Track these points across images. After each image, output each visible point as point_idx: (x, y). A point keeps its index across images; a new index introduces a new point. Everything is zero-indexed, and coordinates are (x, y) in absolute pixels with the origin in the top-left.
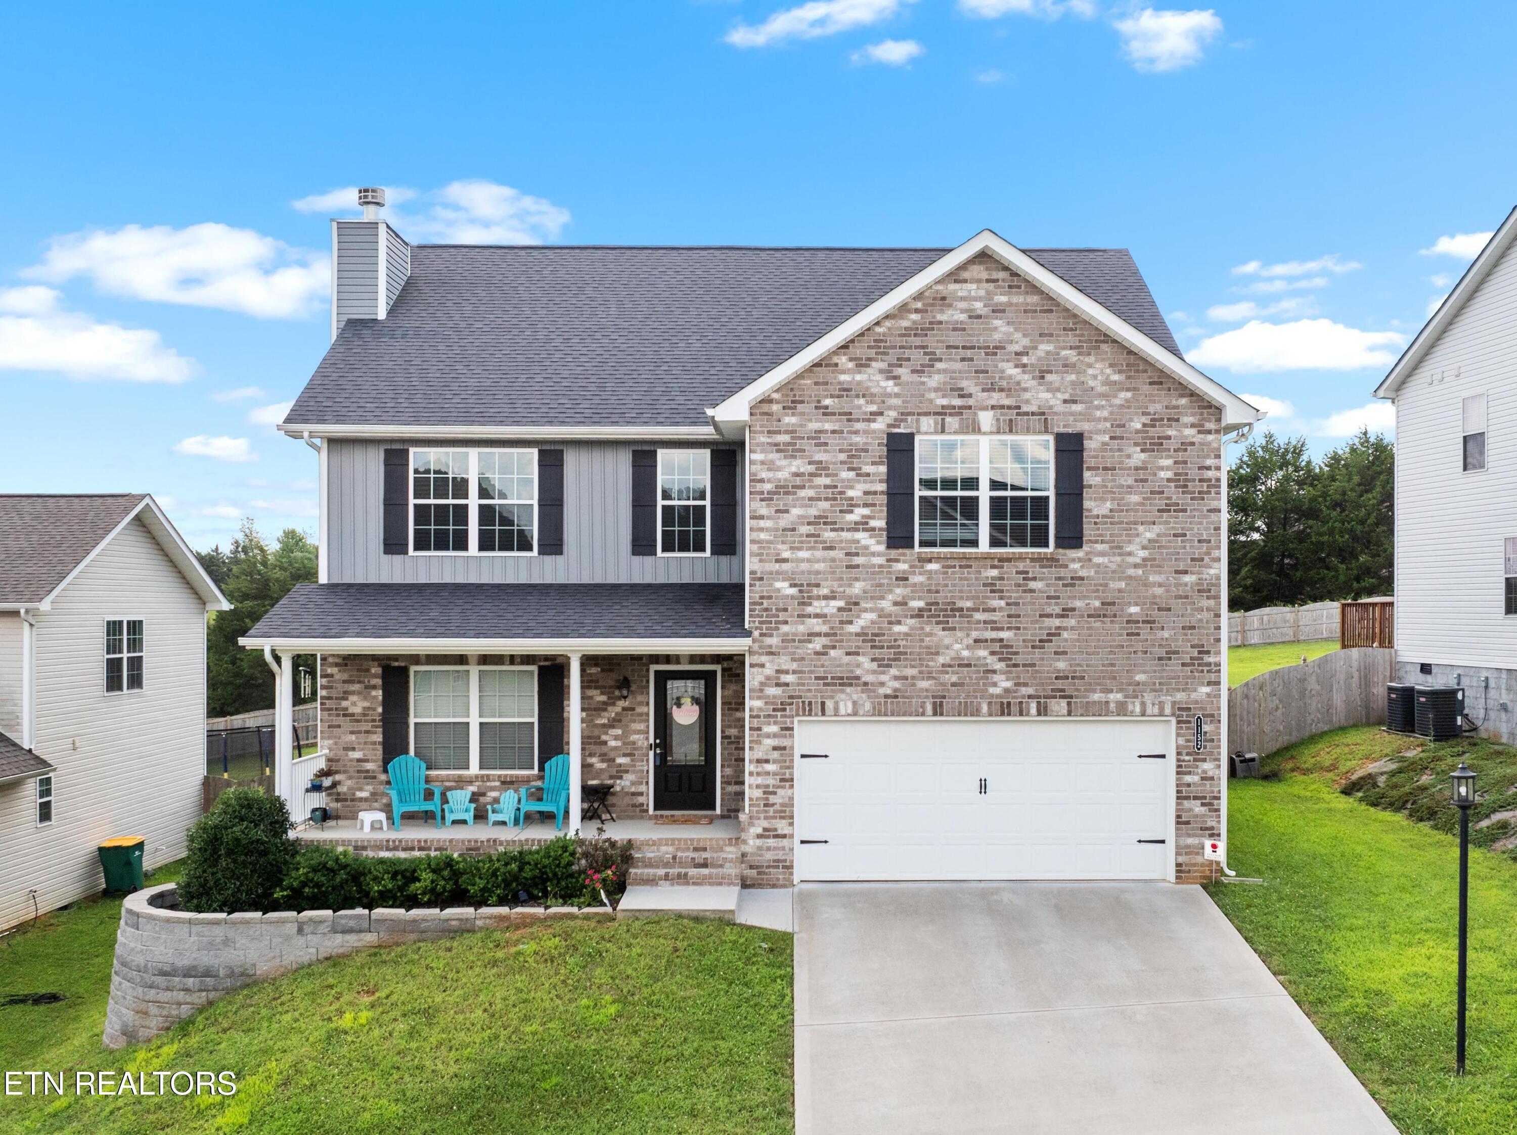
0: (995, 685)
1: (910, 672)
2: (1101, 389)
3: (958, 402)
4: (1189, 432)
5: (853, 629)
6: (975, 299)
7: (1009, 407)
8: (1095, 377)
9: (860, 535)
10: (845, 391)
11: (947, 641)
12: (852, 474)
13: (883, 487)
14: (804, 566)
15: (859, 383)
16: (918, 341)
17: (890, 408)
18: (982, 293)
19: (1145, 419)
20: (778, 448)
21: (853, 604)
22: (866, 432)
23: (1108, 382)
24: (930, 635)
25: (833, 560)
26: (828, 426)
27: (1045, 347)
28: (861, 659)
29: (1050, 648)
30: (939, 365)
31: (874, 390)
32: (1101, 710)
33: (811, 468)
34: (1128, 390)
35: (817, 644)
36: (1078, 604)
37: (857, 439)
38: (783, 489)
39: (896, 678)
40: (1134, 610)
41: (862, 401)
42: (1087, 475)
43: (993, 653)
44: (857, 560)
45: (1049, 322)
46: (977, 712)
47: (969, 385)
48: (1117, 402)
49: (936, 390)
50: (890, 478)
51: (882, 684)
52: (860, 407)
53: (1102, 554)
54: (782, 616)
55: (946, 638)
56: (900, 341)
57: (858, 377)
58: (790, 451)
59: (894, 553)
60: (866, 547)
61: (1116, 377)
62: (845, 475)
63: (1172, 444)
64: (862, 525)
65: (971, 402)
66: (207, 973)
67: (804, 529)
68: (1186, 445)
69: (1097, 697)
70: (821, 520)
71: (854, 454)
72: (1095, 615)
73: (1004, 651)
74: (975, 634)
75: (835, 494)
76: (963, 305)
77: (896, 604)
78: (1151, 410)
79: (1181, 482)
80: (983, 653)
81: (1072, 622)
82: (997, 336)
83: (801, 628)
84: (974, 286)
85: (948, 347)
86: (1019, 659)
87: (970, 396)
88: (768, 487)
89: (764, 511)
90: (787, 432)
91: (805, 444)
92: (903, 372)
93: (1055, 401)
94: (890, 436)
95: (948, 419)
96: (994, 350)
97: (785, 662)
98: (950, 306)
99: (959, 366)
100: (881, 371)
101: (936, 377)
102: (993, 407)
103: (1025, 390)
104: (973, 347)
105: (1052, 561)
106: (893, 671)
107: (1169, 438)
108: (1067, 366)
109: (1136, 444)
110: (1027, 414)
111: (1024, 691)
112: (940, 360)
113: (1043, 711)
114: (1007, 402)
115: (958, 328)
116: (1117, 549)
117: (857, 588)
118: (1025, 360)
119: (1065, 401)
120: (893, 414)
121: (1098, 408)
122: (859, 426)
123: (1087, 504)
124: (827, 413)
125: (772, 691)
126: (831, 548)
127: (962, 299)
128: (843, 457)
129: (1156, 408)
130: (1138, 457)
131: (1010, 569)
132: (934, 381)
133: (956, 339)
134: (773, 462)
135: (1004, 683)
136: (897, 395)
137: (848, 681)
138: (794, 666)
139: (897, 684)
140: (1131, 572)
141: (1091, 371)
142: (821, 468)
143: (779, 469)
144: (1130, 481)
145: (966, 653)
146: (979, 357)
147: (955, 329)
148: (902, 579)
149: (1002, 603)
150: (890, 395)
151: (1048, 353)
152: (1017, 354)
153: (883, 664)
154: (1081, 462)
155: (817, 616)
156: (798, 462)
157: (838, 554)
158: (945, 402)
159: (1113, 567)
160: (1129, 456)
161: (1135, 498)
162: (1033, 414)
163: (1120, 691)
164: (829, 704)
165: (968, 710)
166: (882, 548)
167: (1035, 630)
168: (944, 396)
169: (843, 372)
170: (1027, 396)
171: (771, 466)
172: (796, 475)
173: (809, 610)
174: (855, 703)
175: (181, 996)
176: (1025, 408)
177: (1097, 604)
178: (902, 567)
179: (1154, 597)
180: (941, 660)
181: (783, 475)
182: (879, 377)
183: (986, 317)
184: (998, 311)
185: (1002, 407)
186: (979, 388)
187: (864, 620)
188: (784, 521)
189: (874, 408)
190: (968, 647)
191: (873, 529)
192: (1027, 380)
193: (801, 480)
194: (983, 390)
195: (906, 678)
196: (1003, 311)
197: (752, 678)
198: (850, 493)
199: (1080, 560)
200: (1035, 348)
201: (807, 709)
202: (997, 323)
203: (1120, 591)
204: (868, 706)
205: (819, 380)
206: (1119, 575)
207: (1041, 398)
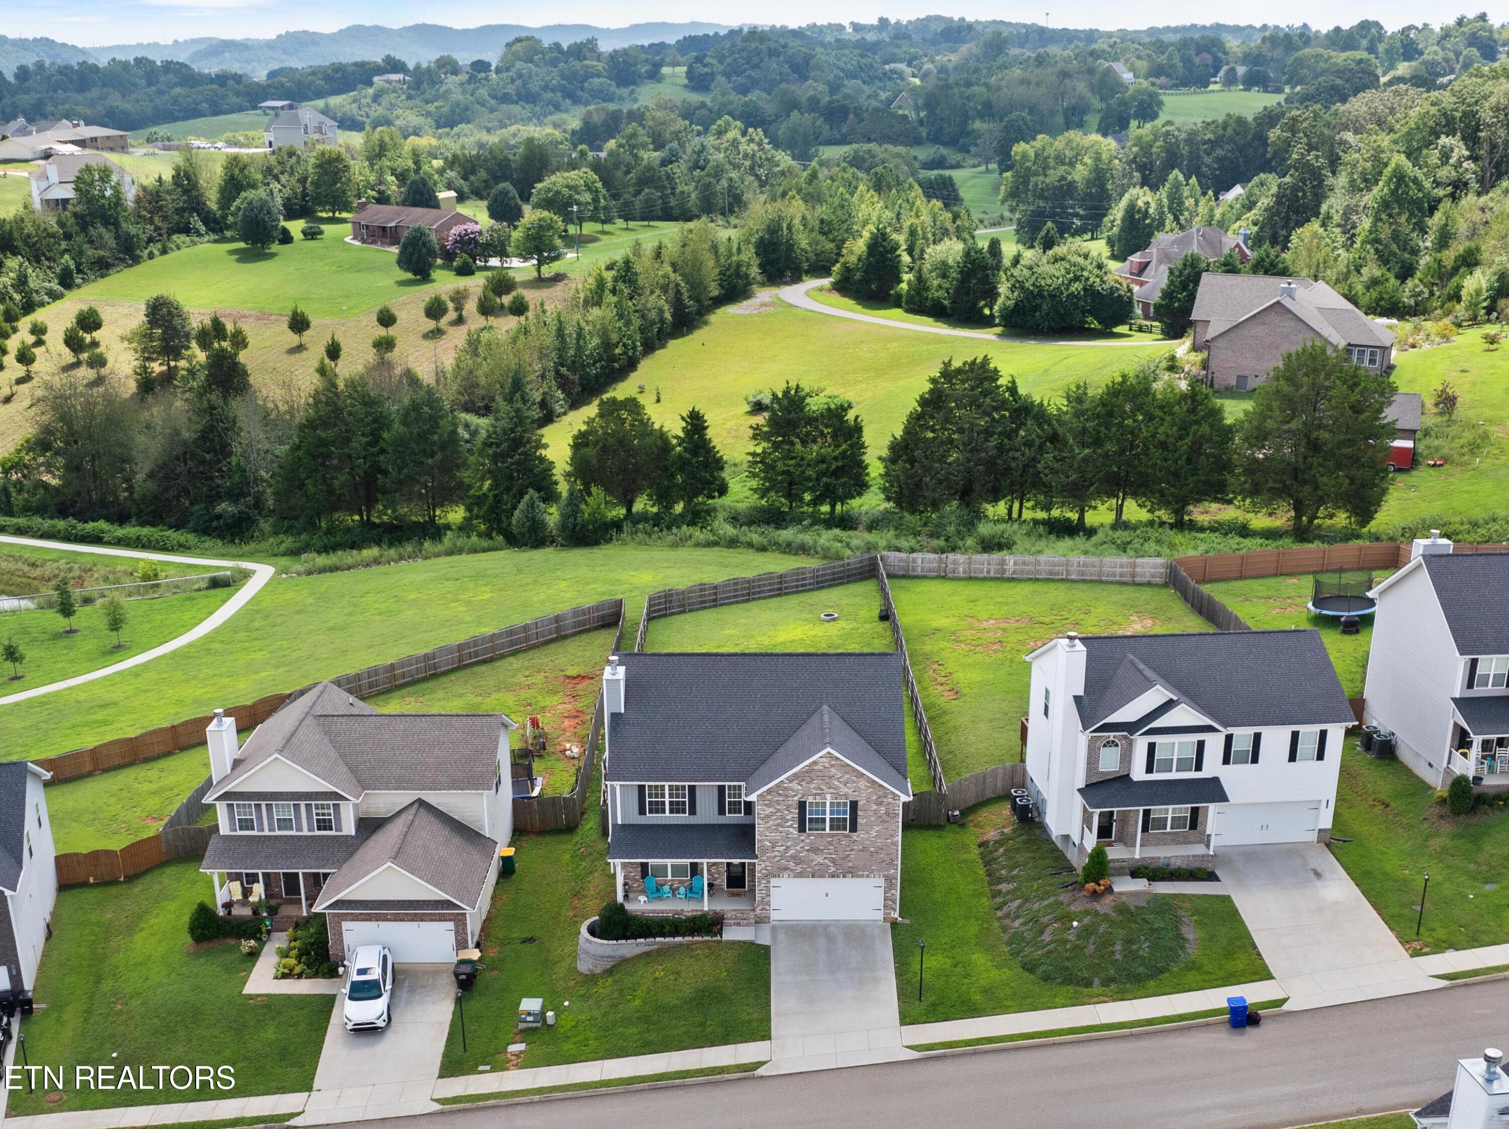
0: (830, 869)
2: (863, 787)
3: (821, 791)
4: (890, 800)
5: (788, 854)
6: (826, 762)
7: (837, 793)
8: (862, 784)
9: (790, 829)
10: (786, 789)
12: (787, 812)
13: (797, 815)
14: (773, 837)
15: (792, 787)
16: (806, 774)
17: (799, 793)
18: (828, 761)
19: (877, 796)
20: (766, 806)
21: (788, 848)
22: (792, 800)
23: (865, 786)
24: (811, 856)
25: (782, 835)
26: (781, 799)
27: (847, 776)
28: (790, 862)
29: (847, 859)
30: (815, 781)
31: (796, 789)
32: (862, 876)
33: (776, 810)
34: (872, 788)
35: (777, 858)
36: (855, 847)
37: (789, 802)
38: (767, 816)
40: (872, 849)
41: (790, 791)
42: (860, 811)
43: (830, 861)
44: (789, 836)
45: (847, 769)
46: (825, 877)
47: (823, 787)
48: (868, 791)
49: (813, 788)
50: (799, 813)
51: (797, 869)
52: (791, 794)
53: (863, 834)
54: (767, 852)
55: (816, 857)
56: (801, 774)
57: (790, 785)
58: (769, 806)
59: (800, 833)
60: (792, 832)
61: (868, 784)
63: (885, 803)
64: (791, 826)
65: (824, 792)
66: (615, 957)
67: (774, 827)
68: (889, 804)
69: (860, 872)
70: (778, 825)
72: (860, 850)
73: (833, 861)
74: (824, 856)
75: (783, 818)
76: (822, 764)
77: (801, 847)
79: (887, 814)
80: (827, 861)
81: (853, 852)
82: (832, 773)
83: (772, 854)
84: (825, 759)
85: (817, 776)
86: (837, 862)
87: (824, 790)
88: (762, 816)
89: (761, 822)
90: (768, 801)
91: (774, 804)
92: (802, 783)
93: (850, 791)
94: (799, 801)
95: (818, 796)
96: (830, 778)
97: (768, 864)
98: (818, 764)
99: (820, 781)
100: (796, 783)
101: (814, 784)
102: (832, 793)
103: (840, 788)
104: (824, 776)
105: (848, 836)
106: (800, 866)
107: (884, 801)
108: (854, 782)
109: (874, 803)
110: (842, 795)
111: (839, 871)
112: (814, 779)
113: (844, 876)
114: (836, 791)
115: (820, 771)
116: (867, 833)
117: (789, 843)
118: (840, 780)
119: (852, 791)
120: (800, 795)
121: (862, 793)
122: (790, 799)
123: (859, 819)
124: (780, 795)
125: (764, 871)
126: (782, 832)
127: (822, 762)
128: (785, 807)
129: (880, 793)
130: (874, 807)
131: (835, 839)
132: (813, 786)
133: (820, 774)
135: (833, 869)
136: (801, 790)
137: (786, 869)
138: (770, 865)
139: (801, 869)
140: (871, 838)
141: (860, 783)
142: (778, 810)
144: (872, 813)
145: (822, 861)
146: (827, 780)
148: (803, 841)
149: (833, 847)
150: (799, 790)
151: (847, 778)
152: (838, 778)
153: (797, 864)
154: (857, 808)
155: (777, 851)
156: (771, 809)
157: (784, 834)
158: (816, 792)
159: (866, 837)
160: (871, 807)
161: (873, 818)
163: (869, 871)
164: (781, 874)
165: (823, 876)
166: (797, 832)
167: (841, 855)
168: (816, 790)
169: (786, 785)
170: (841, 790)
171: (763, 810)
173: (775, 849)
174: (788, 874)
175: (606, 963)
176: (842, 793)
177: (861, 847)
178: (803, 837)
179: (878, 845)
180: (814, 863)
181: (767, 812)
182: (796, 785)
183: (829, 768)
184: (832, 766)
185: (835, 793)
186: (826, 787)
187: (791, 852)
188: (768, 825)
189: (795, 794)
190: (822, 859)
191: (794, 827)
192: (841, 786)
193: (772, 813)
194: (828, 788)
195: (804, 867)
196: (834, 766)
197: (758, 868)
198: (787, 817)
199: (856, 835)
200: (844, 776)
201: (775, 876)
202: (832, 769)
203: (868, 844)
204: (792, 875)
205: (777, 785)
206: (868, 839)
207: (844, 790)
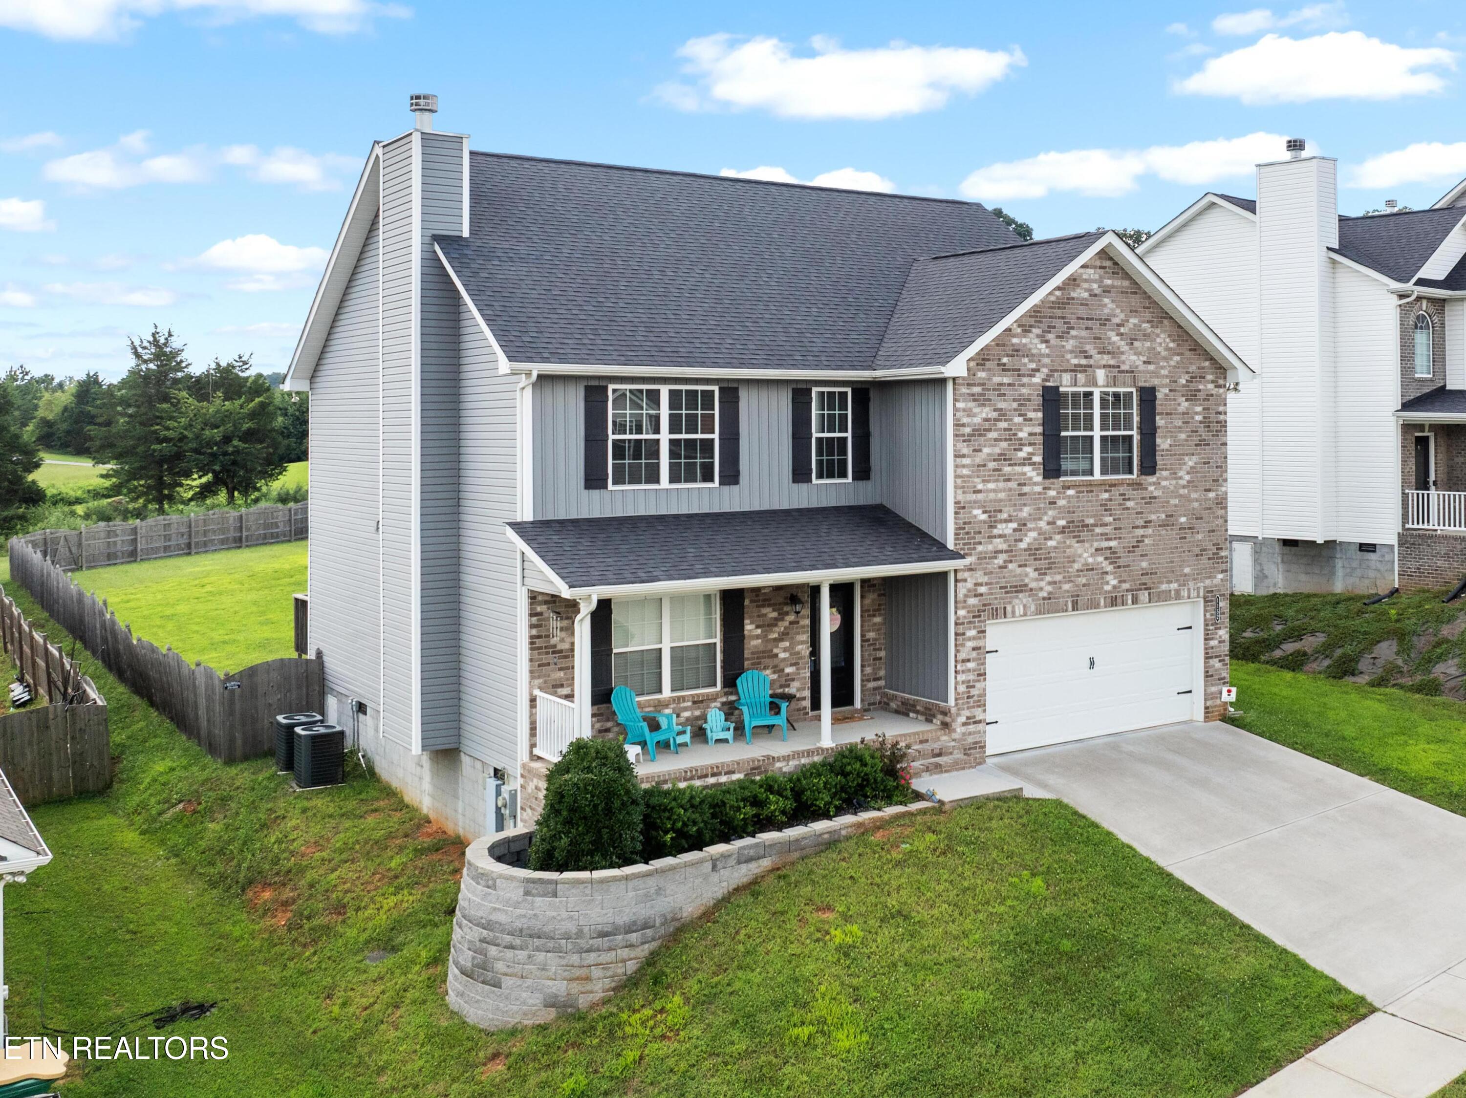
0: (1107, 583)
1: (1058, 578)
2: (1164, 353)
3: (1084, 362)
4: (1210, 386)
5: (1023, 545)
6: (1094, 281)
7: (1114, 367)
8: (1160, 344)
9: (1027, 469)
10: (1016, 352)
11: (1080, 551)
12: (1021, 419)
13: (1039, 429)
14: (992, 496)
15: (1025, 345)
16: (1059, 313)
17: (1044, 366)
18: (1097, 277)
19: (1187, 377)
20: (974, 397)
21: (1022, 525)
22: (1030, 385)
23: (1167, 349)
24: (1069, 547)
25: (1010, 490)
26: (1006, 380)
27: (1134, 321)
28: (1028, 569)
29: (1138, 551)
30: (1073, 333)
31: (1034, 351)
32: (1166, 597)
33: (995, 415)
34: (1178, 354)
35: (1000, 560)
36: (1153, 517)
37: (1024, 391)
38: (977, 433)
39: (1050, 583)
40: (1183, 520)
41: (1026, 360)
42: (1157, 418)
43: (1106, 559)
44: (1026, 489)
45: (1136, 301)
46: (1097, 606)
47: (1090, 348)
48: (1172, 363)
49: (1071, 352)
50: (1046, 424)
51: (1041, 589)
52: (1025, 365)
53: (1166, 479)
54: (978, 538)
55: (1078, 549)
56: (1047, 312)
57: (1024, 341)
58: (981, 400)
59: (1048, 482)
60: (1031, 478)
61: (1171, 345)
62: (1018, 420)
63: (1201, 396)
64: (1027, 461)
65: (1092, 362)
66: (645, 926)
67: (992, 465)
68: (1209, 397)
69: (1164, 587)
70: (1002, 457)
71: (1023, 402)
72: (1163, 525)
73: (1112, 556)
74: (1096, 545)
75: (1010, 436)
76: (1085, 285)
77: (1049, 523)
78: (1190, 370)
79: (1206, 424)
80: (1100, 559)
81: (1150, 531)
82: (1106, 311)
83: (990, 547)
84: (1092, 271)
85: (1078, 318)
86: (1121, 562)
87: (1091, 357)
88: (967, 430)
89: (965, 451)
90: (979, 385)
91: (991, 395)
92: (1050, 336)
93: (1139, 362)
94: (1044, 388)
95: (1079, 375)
96: (1105, 322)
98: (1079, 286)
99: (1084, 333)
100: (1038, 336)
101: (1071, 342)
102: (1104, 366)
103: (1122, 353)
104: (1092, 319)
105: (1137, 485)
106: (1048, 578)
107: (1199, 391)
108: (1146, 336)
109: (1183, 396)
110: (1123, 372)
111: (1126, 586)
112: (1073, 328)
113: (1135, 601)
114: (1112, 362)
116: (1174, 475)
117: (1025, 512)
118: (1122, 330)
119: (1145, 362)
120: (1045, 370)
121: (1163, 368)
122: (1025, 380)
123: (1158, 441)
124: (1005, 369)
125: (972, 601)
126: (1009, 480)
127: (1086, 281)
128: (1015, 405)
129: (1193, 368)
130: (1184, 405)
131: (1115, 492)
132: (1070, 344)
133: (1082, 312)
134: (971, 410)
135: (1113, 581)
136: (1048, 356)
137: (1020, 588)
138: (985, 579)
139: (1049, 588)
140: (1182, 491)
141: (1158, 340)
142: (1002, 414)
143: (975, 415)
144: (1180, 424)
145: (1090, 560)
146: (1096, 327)
147: (1082, 304)
148: (1053, 504)
149: (1111, 519)
150: (1043, 355)
151: (1135, 325)
152: (1118, 325)
153: (1042, 573)
154: (1154, 408)
155: (1000, 536)
156: (987, 409)
157: (1013, 485)
158: (1075, 361)
159: (1172, 488)
160: (1179, 405)
161: (1183, 436)
162: (1127, 372)
163: (1177, 581)
164: (1009, 609)
165: (1093, 605)
166: (1039, 479)
167: (1129, 539)
168: (1076, 357)
169: (1014, 336)
170: (1123, 358)
171: (969, 413)
172: (986, 420)
173: (995, 532)
174: (1025, 606)
175: (625, 953)
176: (1123, 368)
177: (1163, 516)
178: (1052, 493)
179: (1194, 509)
180: (1076, 566)
181: (977, 420)
182: (1036, 341)
183: (1100, 296)
184: (1107, 291)
185: (1110, 366)
186: (1096, 351)
187: (1029, 538)
188: (979, 459)
189: (1033, 366)
190: (1092, 555)
191: (1034, 464)
192: (1123, 345)
193: (988, 424)
194: (1099, 353)
195: (1055, 583)
196: (1109, 292)
198: (1021, 435)
199: (1154, 484)
200: (1128, 321)
201: (995, 614)
202: (1106, 300)
203: (1176, 506)
204: (1033, 608)
205: (999, 342)
206: (1175, 494)
207: (1131, 359)
